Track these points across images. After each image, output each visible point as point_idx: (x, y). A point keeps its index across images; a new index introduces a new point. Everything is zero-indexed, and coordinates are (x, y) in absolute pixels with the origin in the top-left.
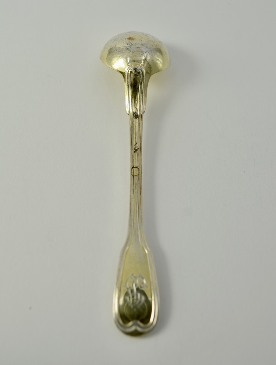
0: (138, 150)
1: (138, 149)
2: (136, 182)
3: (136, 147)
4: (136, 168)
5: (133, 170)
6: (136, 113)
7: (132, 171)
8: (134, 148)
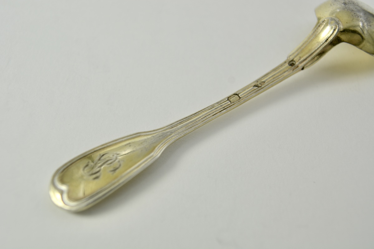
0: (259, 87)
1: (261, 87)
2: (223, 105)
3: (260, 84)
4: (238, 97)
5: (234, 96)
6: (295, 62)
7: (232, 95)
8: (258, 83)
